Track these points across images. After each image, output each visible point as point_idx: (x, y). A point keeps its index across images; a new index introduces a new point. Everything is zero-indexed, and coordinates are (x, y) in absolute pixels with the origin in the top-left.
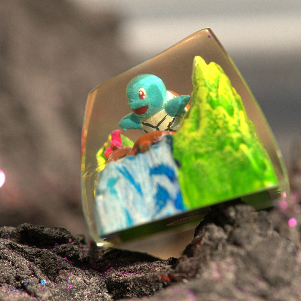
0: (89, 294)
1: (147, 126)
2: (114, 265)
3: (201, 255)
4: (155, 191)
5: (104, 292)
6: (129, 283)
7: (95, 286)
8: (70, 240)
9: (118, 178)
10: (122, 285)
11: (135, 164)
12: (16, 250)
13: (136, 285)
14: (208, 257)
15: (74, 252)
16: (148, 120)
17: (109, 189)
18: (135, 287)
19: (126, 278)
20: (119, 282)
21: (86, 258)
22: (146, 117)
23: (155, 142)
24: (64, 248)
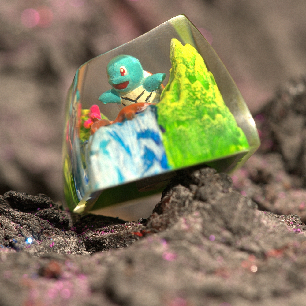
0: (69, 251)
1: (126, 100)
2: (90, 227)
3: (170, 212)
4: (142, 152)
5: (82, 250)
6: (105, 241)
7: (74, 244)
8: (51, 206)
9: (109, 141)
10: (98, 243)
11: (124, 129)
12: (4, 214)
13: (111, 242)
14: (177, 213)
15: (55, 215)
16: (127, 95)
17: (102, 151)
18: (110, 244)
19: (102, 236)
20: (96, 240)
21: (65, 220)
22: (126, 92)
23: (138, 111)
24: (46, 212)
